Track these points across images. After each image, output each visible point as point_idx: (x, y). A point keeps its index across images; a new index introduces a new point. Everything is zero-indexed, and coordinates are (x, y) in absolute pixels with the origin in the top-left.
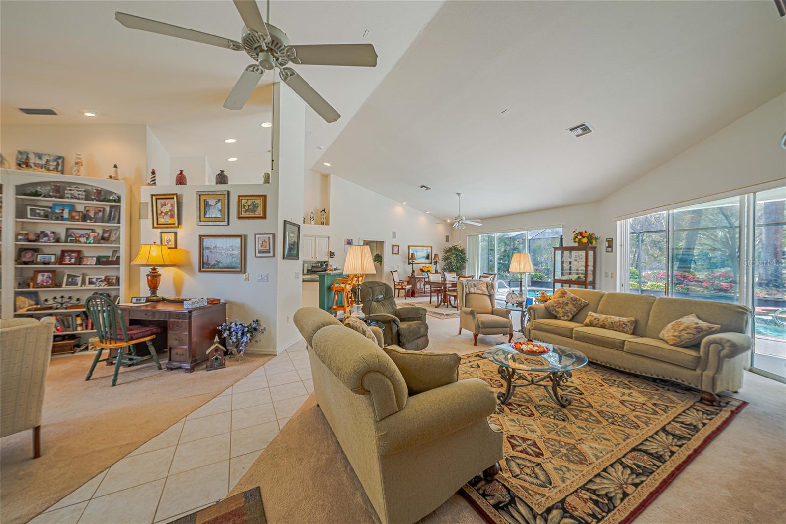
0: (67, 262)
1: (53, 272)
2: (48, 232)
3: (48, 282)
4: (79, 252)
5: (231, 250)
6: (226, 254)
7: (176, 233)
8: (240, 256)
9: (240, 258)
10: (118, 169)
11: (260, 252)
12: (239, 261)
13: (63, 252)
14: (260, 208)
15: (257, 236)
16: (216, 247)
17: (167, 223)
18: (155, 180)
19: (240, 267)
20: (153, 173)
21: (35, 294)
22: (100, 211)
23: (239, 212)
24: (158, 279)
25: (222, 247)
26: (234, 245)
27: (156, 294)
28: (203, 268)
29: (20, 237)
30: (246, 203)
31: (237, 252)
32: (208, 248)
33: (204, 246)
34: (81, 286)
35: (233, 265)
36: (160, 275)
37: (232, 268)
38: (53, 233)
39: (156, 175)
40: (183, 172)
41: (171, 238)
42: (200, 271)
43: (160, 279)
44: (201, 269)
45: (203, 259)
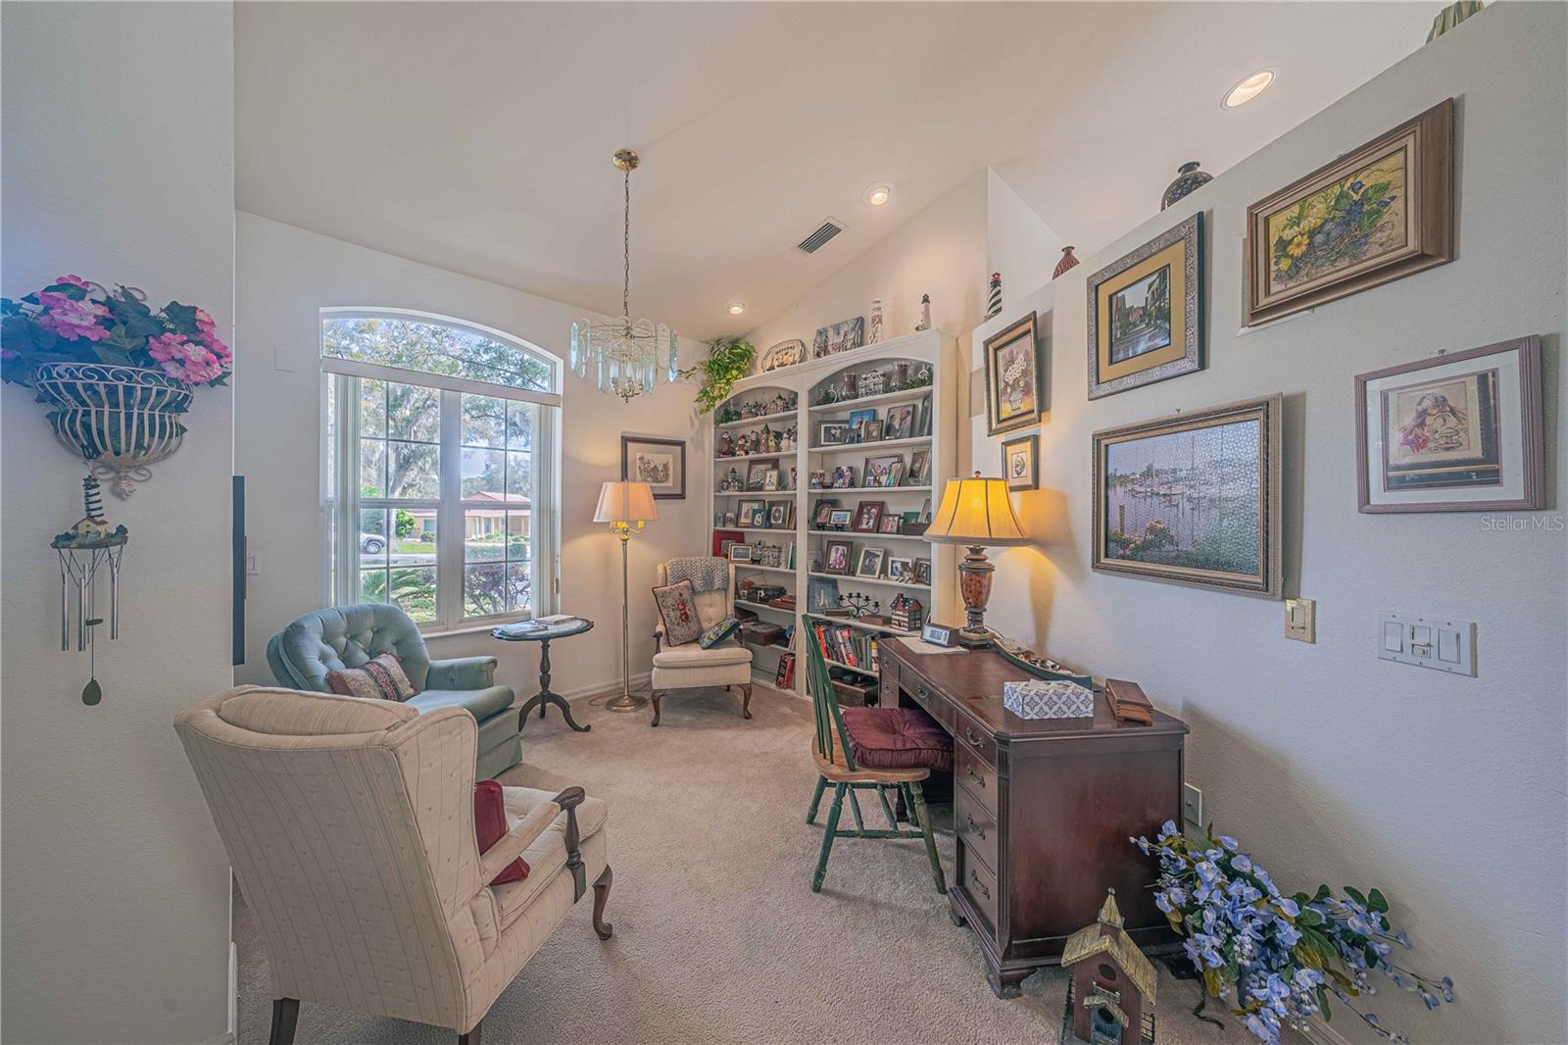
0: (864, 526)
1: (848, 544)
2: (845, 468)
3: (841, 563)
4: (881, 505)
5: (1214, 479)
6: (1190, 499)
7: (1035, 440)
8: (1257, 506)
9: (1259, 518)
10: (931, 305)
11: (1391, 485)
12: (1256, 531)
13: (862, 505)
14: (1398, 205)
15: (1374, 387)
16: (1149, 473)
17: (1018, 412)
18: (1000, 301)
19: (1259, 561)
20: (996, 283)
21: (834, 583)
22: (908, 412)
23: (1255, 282)
24: (985, 582)
25: (1174, 471)
26: (1228, 454)
27: (981, 621)
28: (1106, 556)
29: (814, 481)
30: (1296, 222)
31: (1245, 489)
32: (1123, 480)
33: (1111, 471)
34: (879, 577)
35: (1226, 549)
36: (991, 569)
37: (1218, 565)
38: (851, 468)
39: (1003, 287)
40: (1073, 253)
41: (1024, 455)
42: (1096, 565)
43: (990, 578)
44: (1098, 561)
45: (1107, 522)
